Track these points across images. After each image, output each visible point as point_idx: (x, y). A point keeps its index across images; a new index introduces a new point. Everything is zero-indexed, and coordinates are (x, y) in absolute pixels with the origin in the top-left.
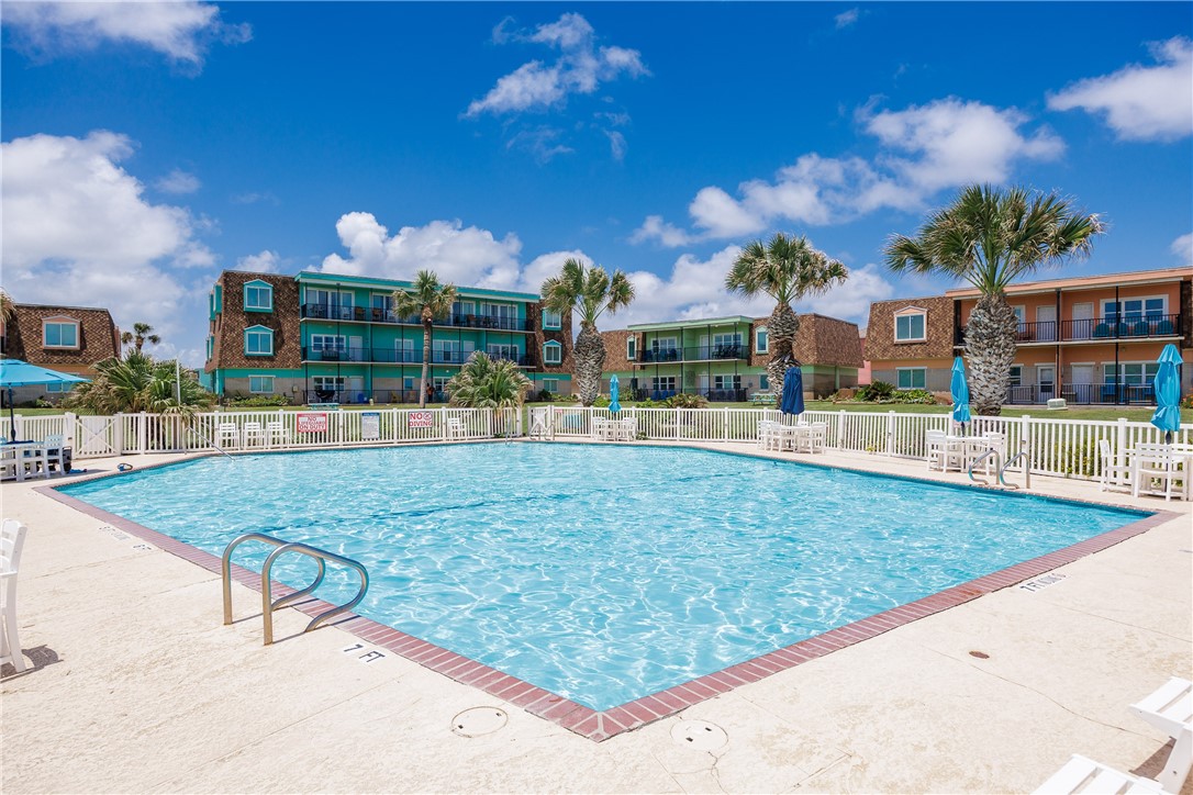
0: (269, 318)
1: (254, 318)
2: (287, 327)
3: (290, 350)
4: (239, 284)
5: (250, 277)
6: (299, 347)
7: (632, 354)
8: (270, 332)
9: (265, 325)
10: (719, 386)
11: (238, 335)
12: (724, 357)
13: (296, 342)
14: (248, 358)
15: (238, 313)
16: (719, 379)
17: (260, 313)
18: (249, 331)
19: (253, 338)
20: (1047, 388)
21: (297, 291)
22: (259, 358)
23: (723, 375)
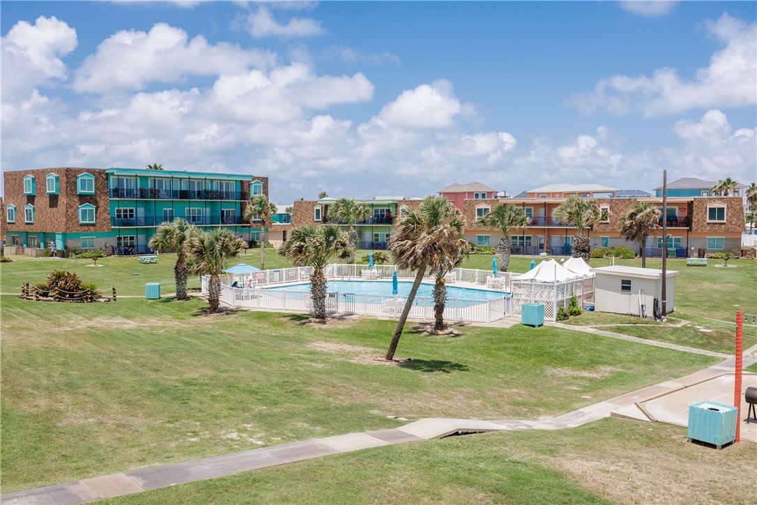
0: (91, 198)
1: (84, 198)
2: (102, 203)
3: (105, 219)
4: (74, 176)
5: (80, 171)
6: (109, 217)
7: (318, 217)
8: (93, 208)
9: (90, 203)
10: (377, 240)
11: (75, 211)
12: (380, 223)
13: (108, 214)
14: (82, 225)
15: (73, 195)
16: (377, 235)
17: (86, 195)
18: (81, 208)
19: (84, 212)
20: (541, 246)
21: (107, 179)
22: (87, 225)
23: (379, 233)
